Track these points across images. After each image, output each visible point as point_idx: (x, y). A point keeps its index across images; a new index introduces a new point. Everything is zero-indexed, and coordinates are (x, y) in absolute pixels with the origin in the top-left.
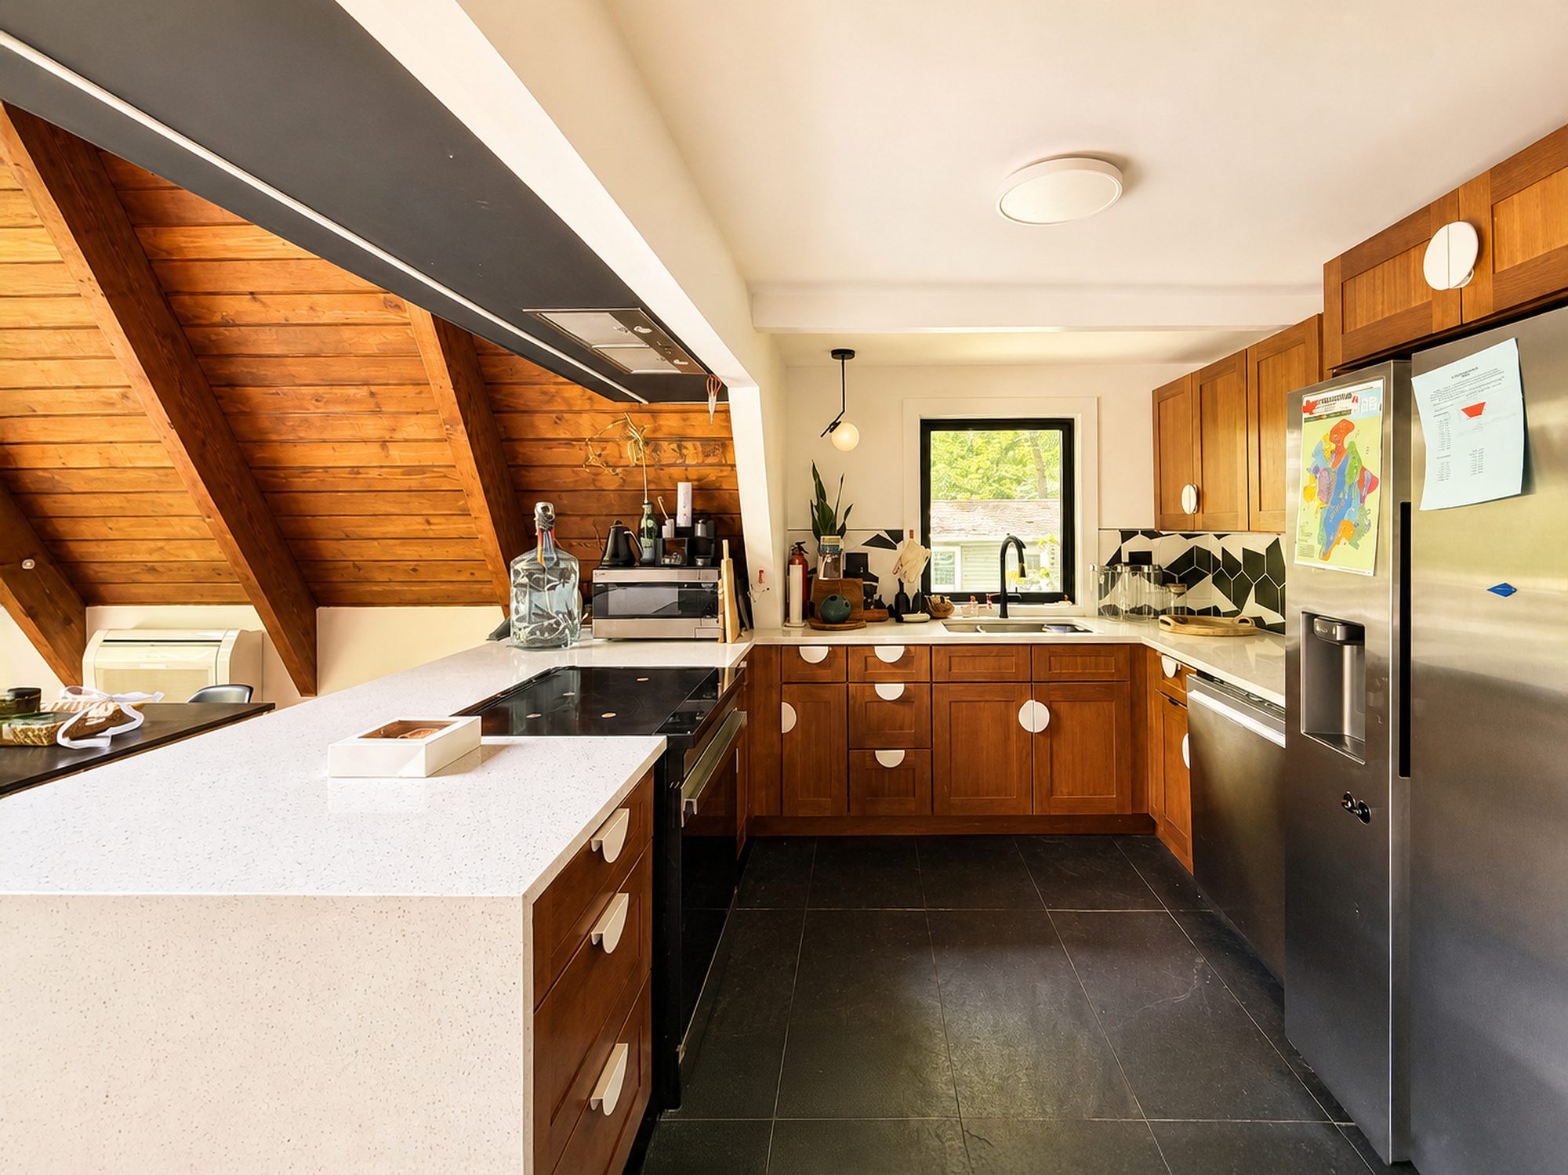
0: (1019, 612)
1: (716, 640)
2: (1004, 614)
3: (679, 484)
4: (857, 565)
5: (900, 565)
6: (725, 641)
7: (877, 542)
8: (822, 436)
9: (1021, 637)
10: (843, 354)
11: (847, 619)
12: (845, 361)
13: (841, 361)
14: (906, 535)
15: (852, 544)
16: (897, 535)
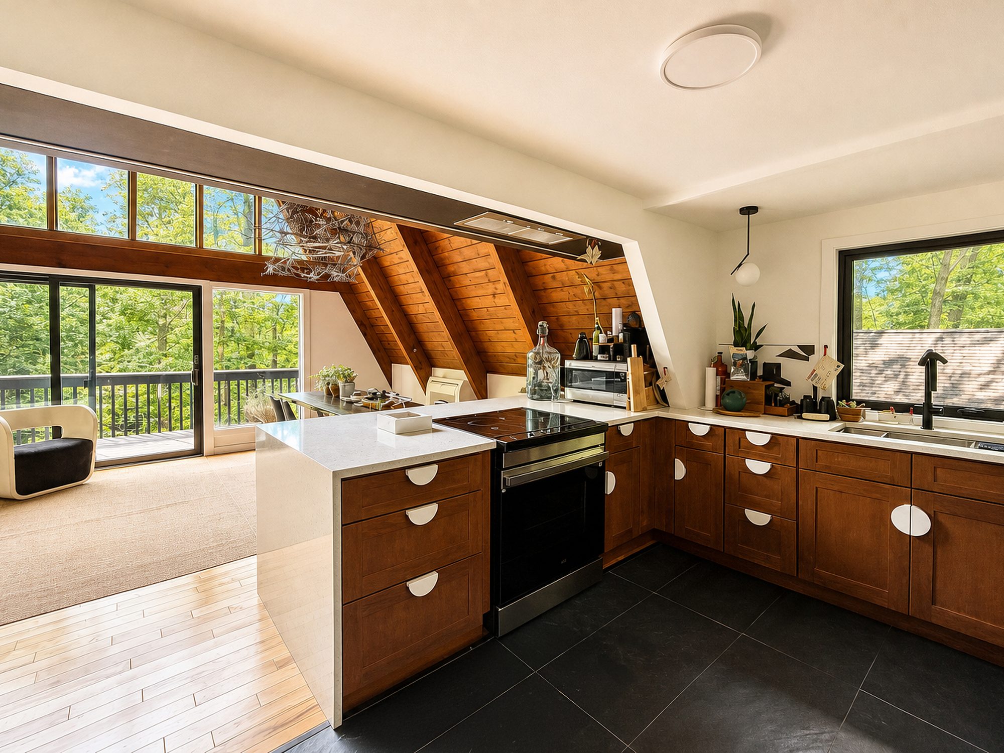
0: (944, 425)
1: (624, 408)
2: (927, 424)
3: (613, 310)
4: (772, 372)
5: (813, 375)
6: (630, 410)
7: (790, 354)
8: (731, 274)
9: (940, 449)
10: (749, 210)
11: (742, 409)
12: (750, 216)
13: (747, 216)
14: (819, 351)
15: (769, 355)
16: (809, 350)
